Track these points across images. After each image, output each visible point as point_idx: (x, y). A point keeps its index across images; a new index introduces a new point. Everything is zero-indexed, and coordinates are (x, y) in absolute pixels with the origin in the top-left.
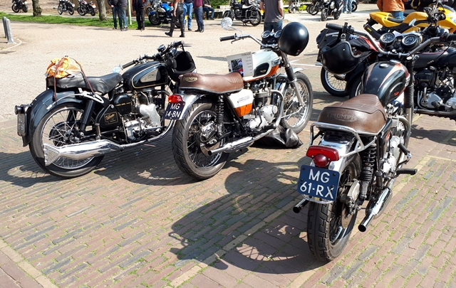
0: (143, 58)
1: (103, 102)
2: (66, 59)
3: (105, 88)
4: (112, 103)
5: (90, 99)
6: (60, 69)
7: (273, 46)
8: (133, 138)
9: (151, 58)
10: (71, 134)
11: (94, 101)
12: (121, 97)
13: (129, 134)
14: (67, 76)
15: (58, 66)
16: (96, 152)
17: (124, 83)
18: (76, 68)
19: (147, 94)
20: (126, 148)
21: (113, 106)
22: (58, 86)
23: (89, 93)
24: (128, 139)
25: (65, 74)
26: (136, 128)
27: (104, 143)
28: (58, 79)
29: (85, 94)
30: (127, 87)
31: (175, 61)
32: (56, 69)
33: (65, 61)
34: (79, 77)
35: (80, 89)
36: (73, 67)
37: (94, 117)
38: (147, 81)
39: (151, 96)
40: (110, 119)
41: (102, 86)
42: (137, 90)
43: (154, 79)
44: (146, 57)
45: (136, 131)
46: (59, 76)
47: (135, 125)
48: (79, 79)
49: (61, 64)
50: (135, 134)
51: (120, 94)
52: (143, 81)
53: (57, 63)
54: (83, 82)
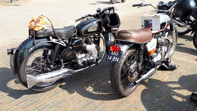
0: (88, 16)
1: (65, 45)
2: (41, 18)
3: (67, 36)
4: (71, 45)
5: (57, 44)
6: (37, 24)
7: (166, 11)
8: (82, 65)
9: (92, 16)
10: (45, 66)
11: (60, 45)
12: (76, 41)
13: (80, 63)
14: (42, 29)
15: (36, 22)
16: (61, 77)
17: (77, 32)
18: (48, 24)
19: (91, 38)
20: (78, 72)
21: (71, 48)
22: (36, 36)
23: (56, 40)
24: (80, 66)
25: (41, 28)
26: (84, 59)
27: (66, 70)
28: (36, 31)
29: (54, 41)
30: (79, 34)
31: (109, 19)
32: (35, 24)
33: (41, 19)
34: (50, 30)
35: (51, 38)
36: (46, 23)
37: (60, 54)
38: (91, 31)
39: (93, 39)
40: (70, 56)
41: (65, 36)
42: (85, 36)
43: (95, 30)
44: (90, 15)
45: (84, 61)
46: (36, 29)
47: (84, 57)
48: (50, 31)
49: (38, 21)
50: (84, 63)
51: (76, 40)
52: (89, 31)
53: (36, 20)
54: (53, 33)
